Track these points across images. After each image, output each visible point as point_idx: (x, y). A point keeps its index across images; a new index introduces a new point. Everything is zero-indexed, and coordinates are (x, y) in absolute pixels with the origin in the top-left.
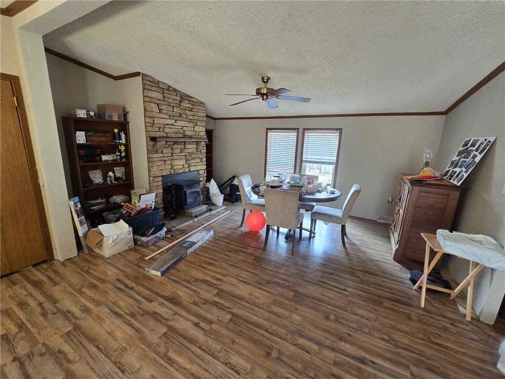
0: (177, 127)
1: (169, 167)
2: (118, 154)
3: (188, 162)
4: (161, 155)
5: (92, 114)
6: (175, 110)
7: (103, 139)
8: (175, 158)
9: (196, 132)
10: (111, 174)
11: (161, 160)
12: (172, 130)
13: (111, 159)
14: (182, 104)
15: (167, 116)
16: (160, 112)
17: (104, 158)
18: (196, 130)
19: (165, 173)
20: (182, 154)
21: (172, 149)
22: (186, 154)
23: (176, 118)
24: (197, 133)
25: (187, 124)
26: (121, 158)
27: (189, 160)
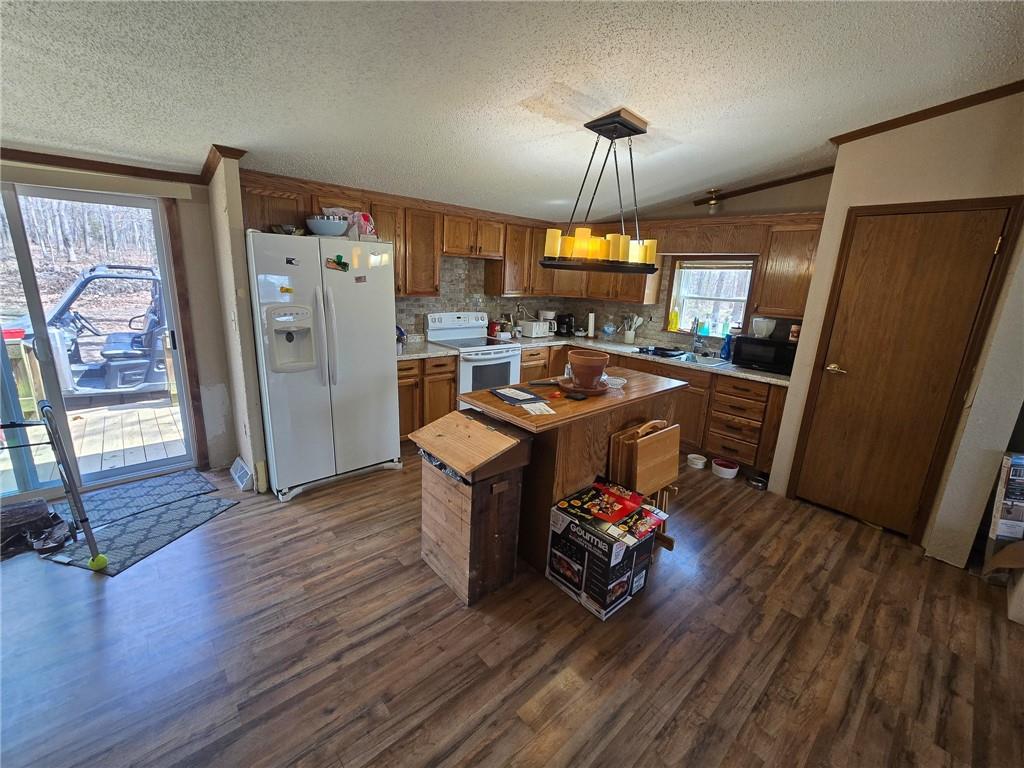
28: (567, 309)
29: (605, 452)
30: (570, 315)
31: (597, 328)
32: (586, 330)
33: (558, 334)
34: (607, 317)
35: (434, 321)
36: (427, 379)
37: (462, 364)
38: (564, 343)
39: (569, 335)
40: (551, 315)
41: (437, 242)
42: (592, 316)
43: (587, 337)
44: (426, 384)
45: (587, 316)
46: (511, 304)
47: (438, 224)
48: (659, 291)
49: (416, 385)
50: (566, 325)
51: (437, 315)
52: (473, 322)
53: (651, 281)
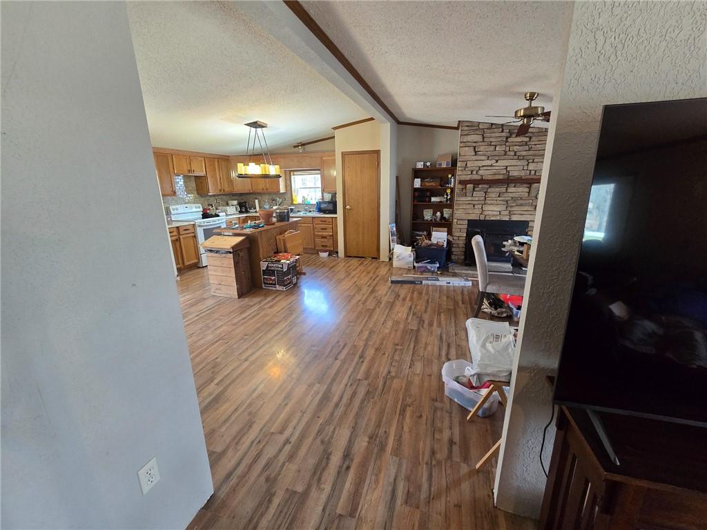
0: (497, 168)
1: (478, 212)
2: (445, 196)
3: (509, 209)
4: (470, 199)
5: (428, 164)
6: (497, 149)
7: (433, 184)
8: (489, 202)
9: (530, 171)
10: (438, 214)
11: (469, 204)
12: (489, 172)
13: (438, 200)
14: (509, 140)
15: (483, 158)
16: (476, 155)
17: (433, 199)
18: (530, 168)
19: (472, 217)
20: (499, 199)
21: (485, 193)
22: (507, 198)
23: (497, 158)
24: (533, 172)
25: (514, 162)
26: (447, 200)
27: (512, 207)
28: (242, 199)
29: (275, 243)
30: (245, 202)
31: (260, 207)
32: (255, 208)
33: (241, 212)
34: (264, 201)
35: (174, 210)
36: (181, 237)
37: (198, 228)
38: (245, 215)
39: (247, 212)
40: (235, 202)
41: (171, 169)
42: (257, 201)
43: (256, 212)
44: (182, 239)
45: (254, 202)
46: (212, 199)
47: (170, 160)
48: (286, 187)
49: (177, 240)
50: (244, 207)
51: (174, 207)
52: (195, 210)
53: (281, 181)
